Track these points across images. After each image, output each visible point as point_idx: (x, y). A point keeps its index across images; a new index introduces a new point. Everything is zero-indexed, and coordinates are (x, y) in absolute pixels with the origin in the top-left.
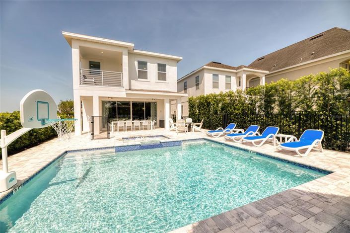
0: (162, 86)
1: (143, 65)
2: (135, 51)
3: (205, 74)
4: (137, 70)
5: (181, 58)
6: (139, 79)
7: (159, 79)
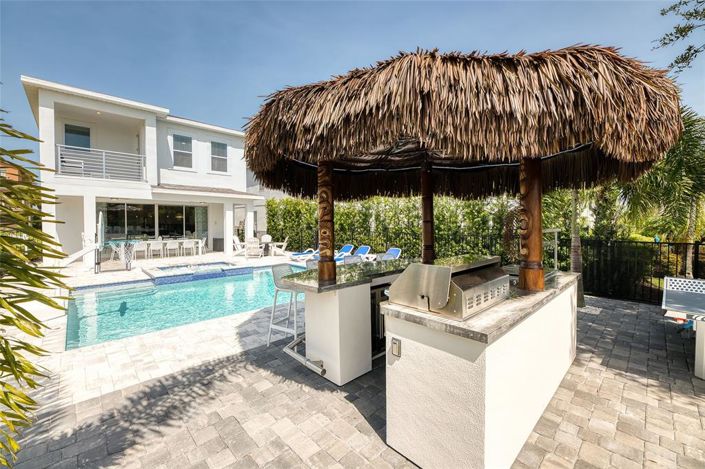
0: (218, 181)
1: (183, 141)
2: (170, 118)
4: (172, 150)
6: (175, 168)
7: (213, 169)
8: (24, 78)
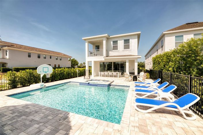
1: (115, 42)
2: (110, 37)
3: (166, 38)
4: (112, 46)
5: (140, 32)
6: (113, 51)
7: (124, 49)
8: (83, 38)
